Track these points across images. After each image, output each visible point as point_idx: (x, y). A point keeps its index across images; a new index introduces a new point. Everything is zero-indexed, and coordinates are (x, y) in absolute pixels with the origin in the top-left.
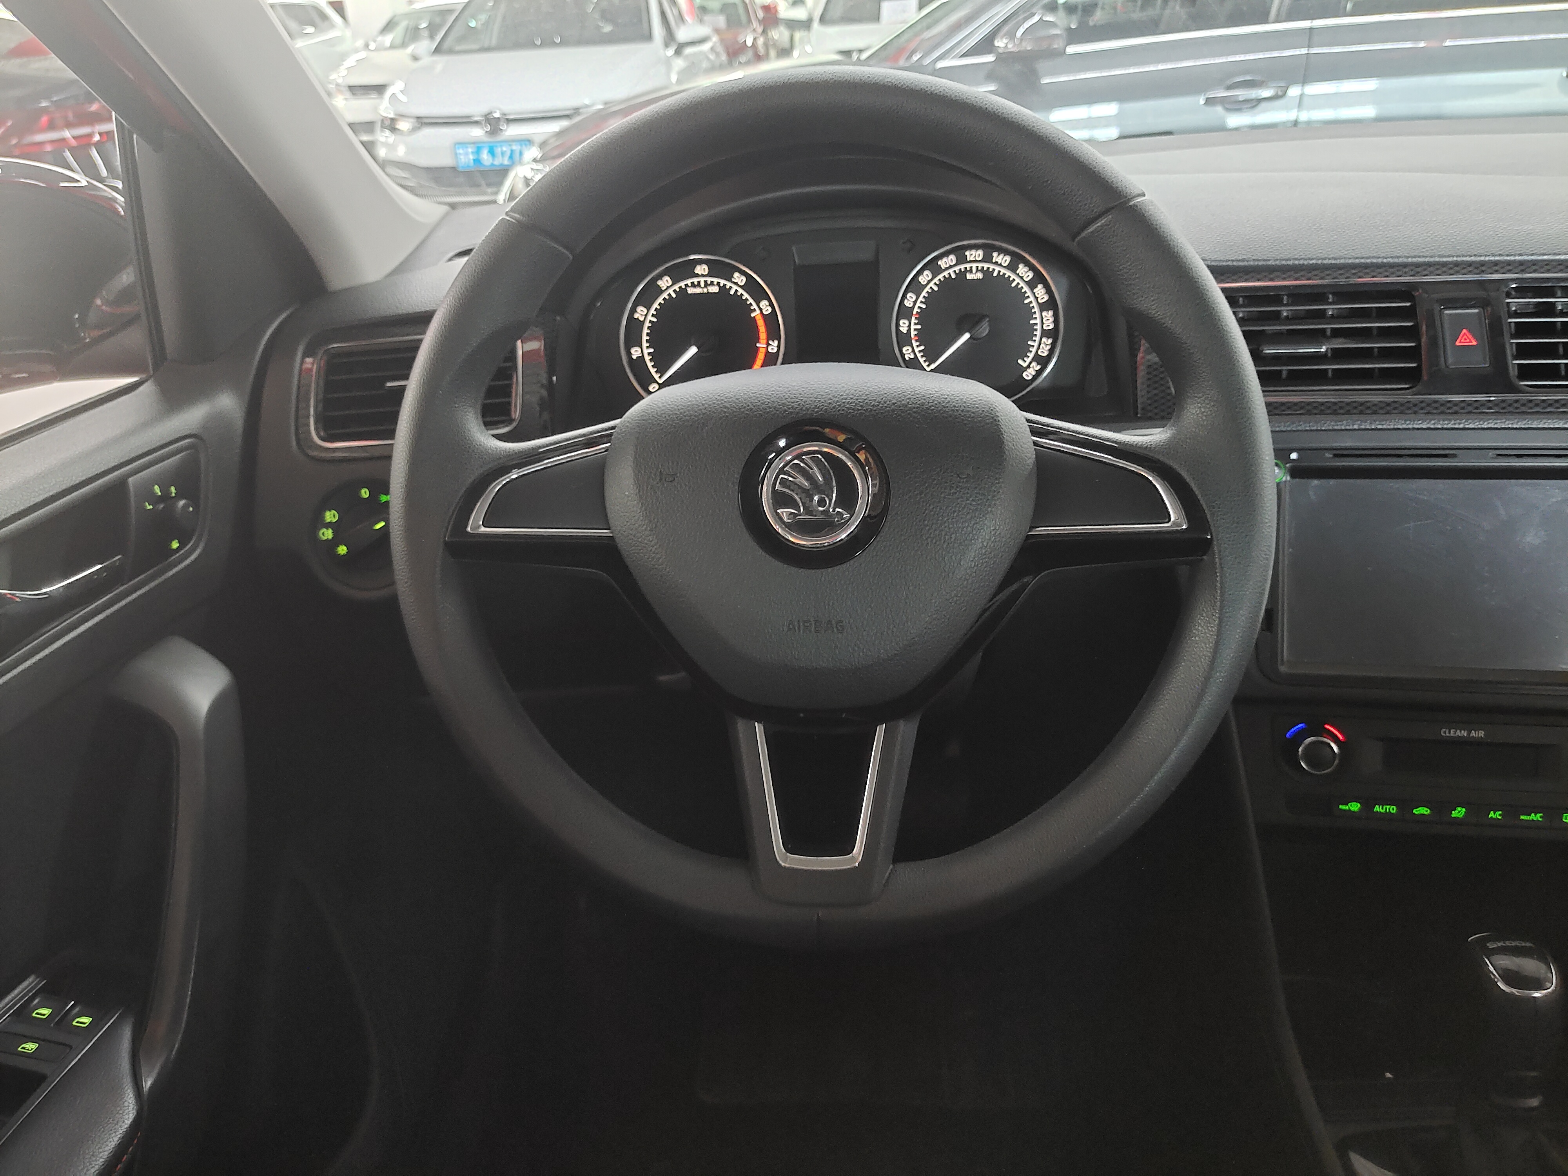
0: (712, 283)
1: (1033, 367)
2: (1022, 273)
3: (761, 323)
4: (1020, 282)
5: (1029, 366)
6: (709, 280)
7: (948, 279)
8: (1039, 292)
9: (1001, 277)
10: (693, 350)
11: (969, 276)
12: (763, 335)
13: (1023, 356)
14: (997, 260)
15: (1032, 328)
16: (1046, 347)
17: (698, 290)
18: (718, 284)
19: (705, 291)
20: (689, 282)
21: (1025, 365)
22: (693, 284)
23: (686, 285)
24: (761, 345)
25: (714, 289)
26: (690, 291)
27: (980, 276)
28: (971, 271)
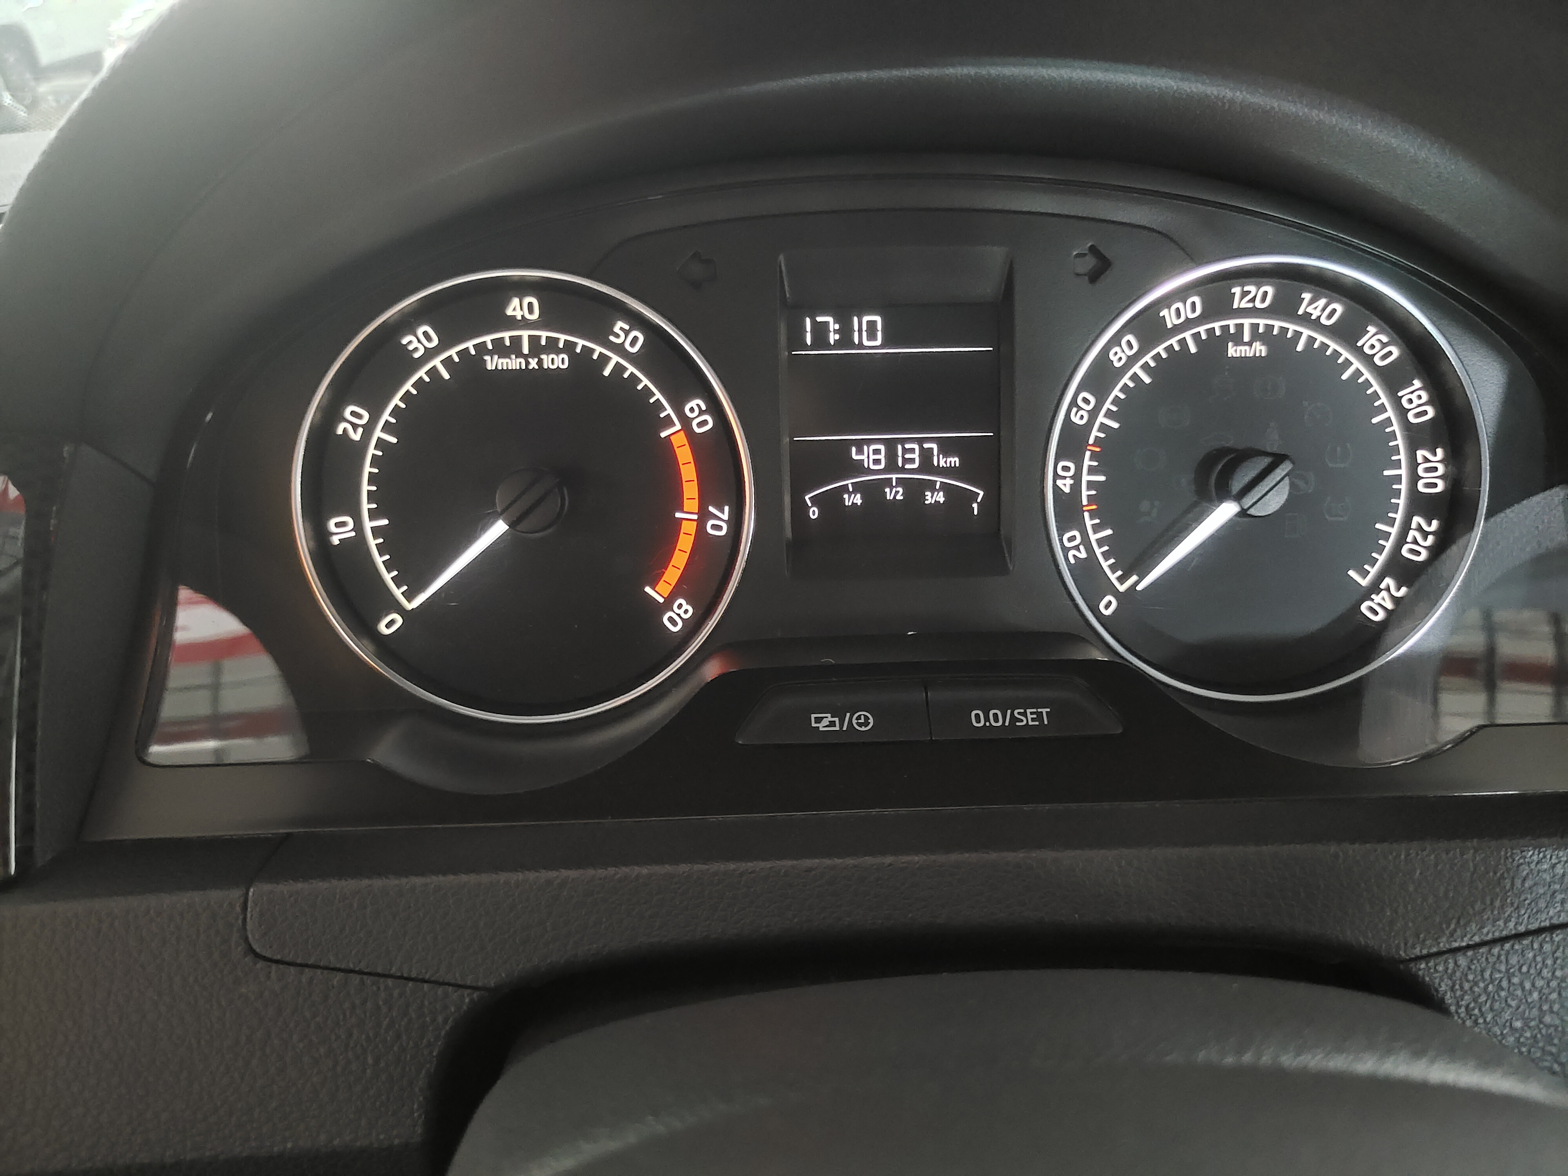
0: (552, 346)
1: (1388, 589)
2: (1373, 347)
3: (684, 454)
4: (1363, 369)
5: (1375, 588)
6: (544, 335)
7: (1179, 356)
8: (1413, 397)
9: (1314, 353)
10: (499, 528)
11: (1233, 351)
12: (691, 491)
13: (1361, 563)
14: (1309, 310)
15: (1388, 488)
16: (1425, 539)
17: (514, 363)
18: (569, 347)
19: (533, 363)
20: (488, 339)
21: (1364, 582)
22: (498, 343)
23: (478, 347)
24: (687, 515)
25: (558, 362)
26: (492, 363)
27: (1260, 349)
28: (1238, 339)
